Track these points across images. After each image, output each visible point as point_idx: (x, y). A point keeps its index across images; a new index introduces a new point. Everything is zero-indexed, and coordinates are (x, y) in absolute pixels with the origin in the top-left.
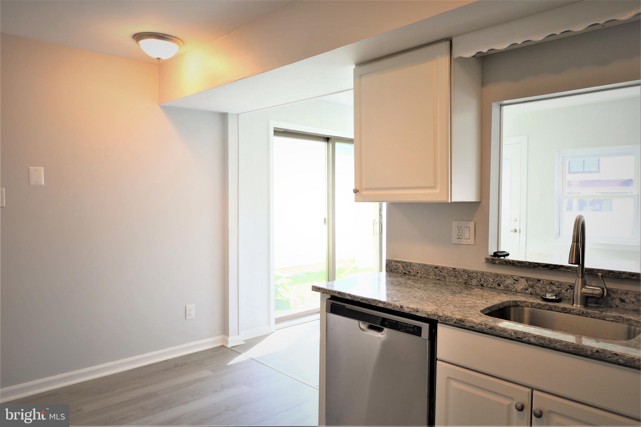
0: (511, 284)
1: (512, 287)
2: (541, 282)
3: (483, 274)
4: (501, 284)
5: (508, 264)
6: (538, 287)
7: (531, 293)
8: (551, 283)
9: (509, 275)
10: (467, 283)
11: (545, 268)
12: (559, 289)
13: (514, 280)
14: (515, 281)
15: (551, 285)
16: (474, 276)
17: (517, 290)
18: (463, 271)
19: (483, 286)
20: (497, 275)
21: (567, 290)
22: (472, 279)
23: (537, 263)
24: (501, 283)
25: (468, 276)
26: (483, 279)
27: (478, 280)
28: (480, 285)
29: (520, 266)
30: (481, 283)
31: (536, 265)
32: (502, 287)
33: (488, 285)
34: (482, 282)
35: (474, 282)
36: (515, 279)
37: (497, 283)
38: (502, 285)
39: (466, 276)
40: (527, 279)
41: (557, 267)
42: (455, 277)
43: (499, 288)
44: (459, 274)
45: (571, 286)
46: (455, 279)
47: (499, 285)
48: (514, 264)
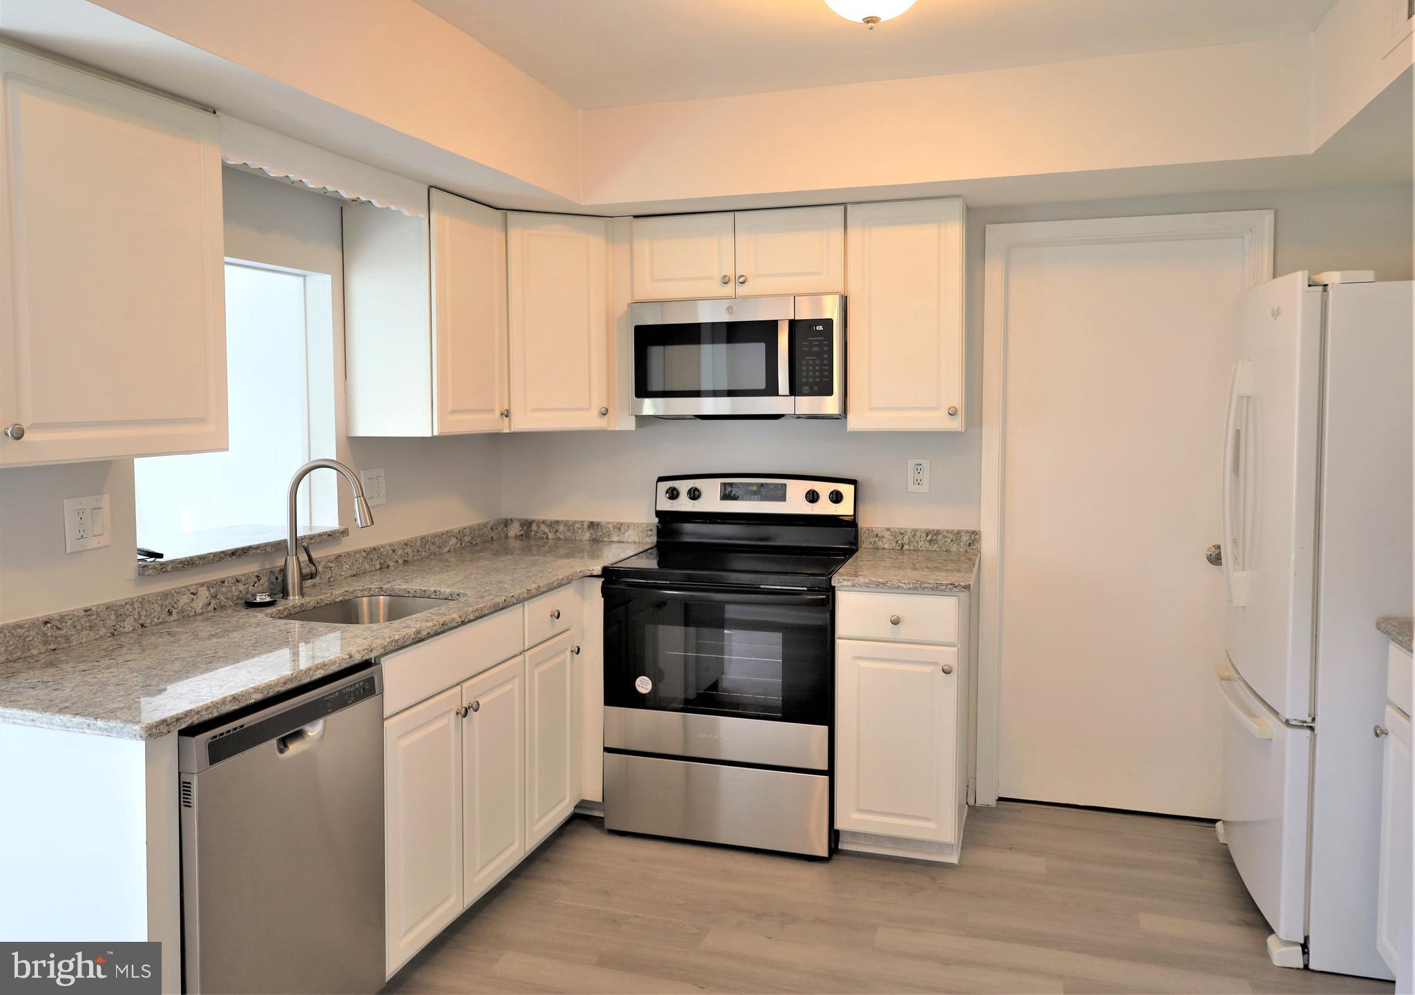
0: (188, 603)
1: (189, 609)
2: (226, 584)
3: (143, 601)
4: (173, 610)
5: (186, 566)
6: (223, 593)
7: (215, 609)
8: (238, 581)
9: (183, 587)
10: (116, 634)
11: (234, 557)
12: (246, 586)
13: (192, 593)
14: (193, 596)
15: (237, 584)
16: (128, 613)
17: (197, 611)
18: (107, 609)
19: (145, 627)
20: (165, 595)
21: (254, 586)
22: (124, 620)
23: (223, 552)
24: (173, 607)
25: (117, 616)
26: (143, 613)
27: (135, 617)
28: (140, 627)
29: (203, 564)
30: (140, 622)
31: (222, 555)
32: (175, 616)
33: (152, 620)
34: (143, 617)
35: (129, 625)
36: (192, 591)
37: (167, 610)
38: (174, 612)
39: (113, 617)
40: (209, 585)
41: (245, 551)
42: (91, 628)
43: (171, 618)
44: (99, 619)
45: (258, 577)
46: (91, 633)
47: (170, 613)
48: (193, 564)
